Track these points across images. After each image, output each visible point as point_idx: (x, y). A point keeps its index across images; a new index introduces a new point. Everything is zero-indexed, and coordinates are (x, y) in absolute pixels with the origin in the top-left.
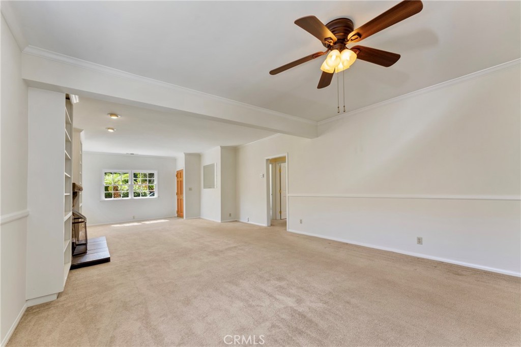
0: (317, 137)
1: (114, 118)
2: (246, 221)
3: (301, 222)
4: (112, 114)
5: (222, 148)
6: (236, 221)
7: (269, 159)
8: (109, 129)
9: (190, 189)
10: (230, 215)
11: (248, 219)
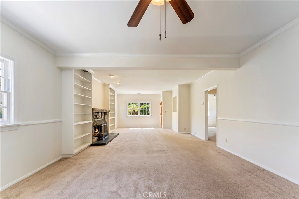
0: (240, 68)
1: (112, 77)
2: (194, 134)
3: (226, 141)
4: (110, 75)
5: (179, 86)
6: (189, 133)
7: (207, 91)
8: (117, 82)
9: (166, 112)
10: (185, 129)
11: (195, 133)
